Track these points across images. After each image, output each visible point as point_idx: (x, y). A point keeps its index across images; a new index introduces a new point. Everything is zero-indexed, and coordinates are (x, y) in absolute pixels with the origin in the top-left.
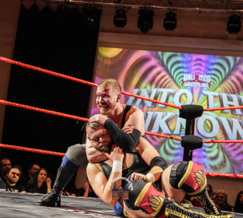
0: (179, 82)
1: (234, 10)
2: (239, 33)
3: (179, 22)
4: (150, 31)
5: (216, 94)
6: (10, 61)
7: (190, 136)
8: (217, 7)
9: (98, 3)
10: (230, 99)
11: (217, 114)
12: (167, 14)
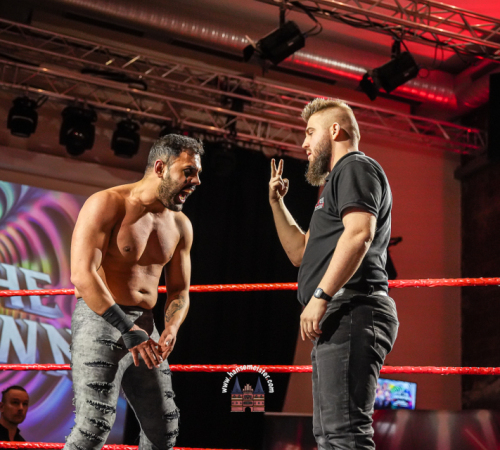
1: (24, 88)
2: (32, 135)
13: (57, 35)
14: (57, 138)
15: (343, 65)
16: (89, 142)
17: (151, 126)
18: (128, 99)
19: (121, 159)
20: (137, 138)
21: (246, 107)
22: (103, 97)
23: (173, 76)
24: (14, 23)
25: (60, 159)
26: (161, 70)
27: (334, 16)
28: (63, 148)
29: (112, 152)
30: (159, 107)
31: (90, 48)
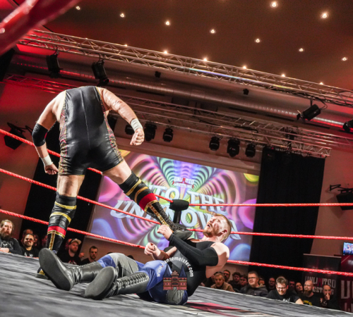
0: (171, 183)
1: (215, 133)
2: (218, 150)
3: (175, 137)
4: (152, 140)
5: (197, 194)
8: (203, 130)
10: (207, 199)
11: (196, 209)
12: (167, 130)
13: (226, 115)
14: (226, 151)
15: (333, 122)
16: (237, 152)
17: (259, 146)
18: (251, 136)
19: (248, 158)
20: (255, 151)
21: (295, 138)
22: (242, 136)
23: (268, 127)
24: (212, 112)
25: (227, 158)
26: (263, 125)
27: (331, 102)
28: (228, 154)
29: (245, 156)
30: (262, 139)
31: (237, 119)
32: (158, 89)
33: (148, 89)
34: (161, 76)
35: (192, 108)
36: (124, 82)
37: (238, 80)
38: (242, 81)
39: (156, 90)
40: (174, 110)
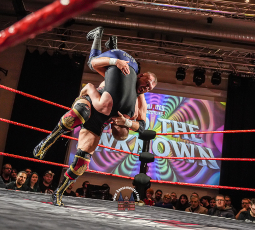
1: (181, 64)
5: (169, 121)
6: (14, 90)
7: (146, 153)
8: (169, 61)
9: (84, 51)
11: (169, 137)
13: (191, 45)
14: (192, 80)
16: (203, 80)
17: (225, 73)
18: (216, 65)
19: (214, 86)
20: (220, 78)
22: (207, 64)
23: (233, 55)
24: (177, 43)
26: (228, 53)
28: (195, 83)
30: (228, 66)
31: (202, 48)
32: (123, 23)
33: (114, 24)
34: (126, 11)
35: (158, 40)
36: (90, 19)
37: (198, 11)
38: (202, 12)
39: (122, 25)
40: (141, 43)
